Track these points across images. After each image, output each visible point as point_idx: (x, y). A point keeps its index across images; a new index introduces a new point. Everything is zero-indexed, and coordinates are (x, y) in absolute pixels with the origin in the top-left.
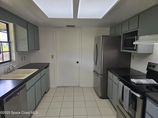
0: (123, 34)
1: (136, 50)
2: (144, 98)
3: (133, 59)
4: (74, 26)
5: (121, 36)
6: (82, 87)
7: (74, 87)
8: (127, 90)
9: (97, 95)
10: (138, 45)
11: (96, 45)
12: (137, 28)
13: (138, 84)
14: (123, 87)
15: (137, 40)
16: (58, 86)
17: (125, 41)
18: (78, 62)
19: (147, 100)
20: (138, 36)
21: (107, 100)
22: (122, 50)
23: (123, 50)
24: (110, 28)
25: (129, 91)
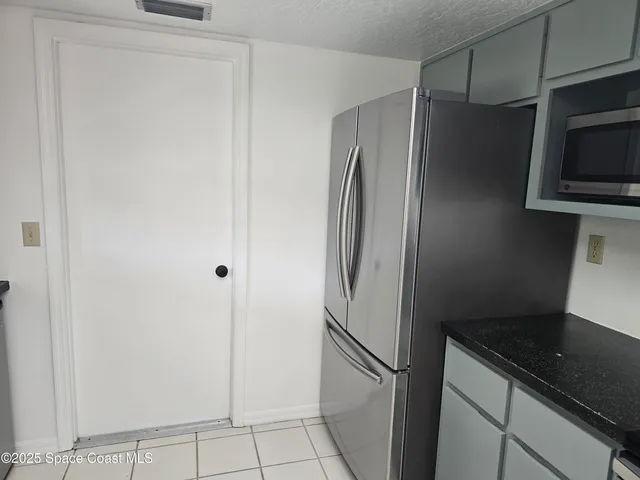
0: (556, 92)
5: (534, 107)
6: (248, 422)
7: (195, 430)
11: (358, 160)
16: (83, 433)
18: (222, 272)
24: (423, 67)
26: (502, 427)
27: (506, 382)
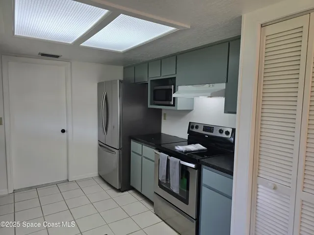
0: (151, 81)
1: (174, 105)
2: (199, 168)
3: (165, 119)
4: (57, 57)
5: (147, 83)
6: (74, 180)
7: (57, 184)
8: (175, 163)
9: (110, 188)
10: (177, 98)
12: (175, 73)
13: (186, 152)
14: (168, 160)
15: (174, 92)
17: (155, 92)
18: (63, 131)
19: (204, 169)
20: (176, 85)
21: (131, 192)
22: (150, 106)
23: (151, 104)
24: (124, 68)
25: (178, 163)
26: (141, 155)
27: (141, 145)
